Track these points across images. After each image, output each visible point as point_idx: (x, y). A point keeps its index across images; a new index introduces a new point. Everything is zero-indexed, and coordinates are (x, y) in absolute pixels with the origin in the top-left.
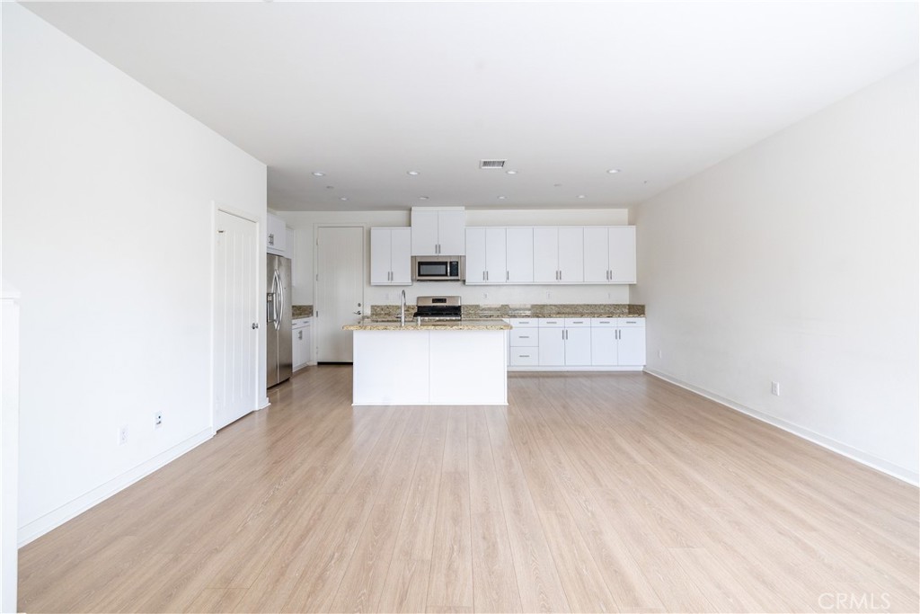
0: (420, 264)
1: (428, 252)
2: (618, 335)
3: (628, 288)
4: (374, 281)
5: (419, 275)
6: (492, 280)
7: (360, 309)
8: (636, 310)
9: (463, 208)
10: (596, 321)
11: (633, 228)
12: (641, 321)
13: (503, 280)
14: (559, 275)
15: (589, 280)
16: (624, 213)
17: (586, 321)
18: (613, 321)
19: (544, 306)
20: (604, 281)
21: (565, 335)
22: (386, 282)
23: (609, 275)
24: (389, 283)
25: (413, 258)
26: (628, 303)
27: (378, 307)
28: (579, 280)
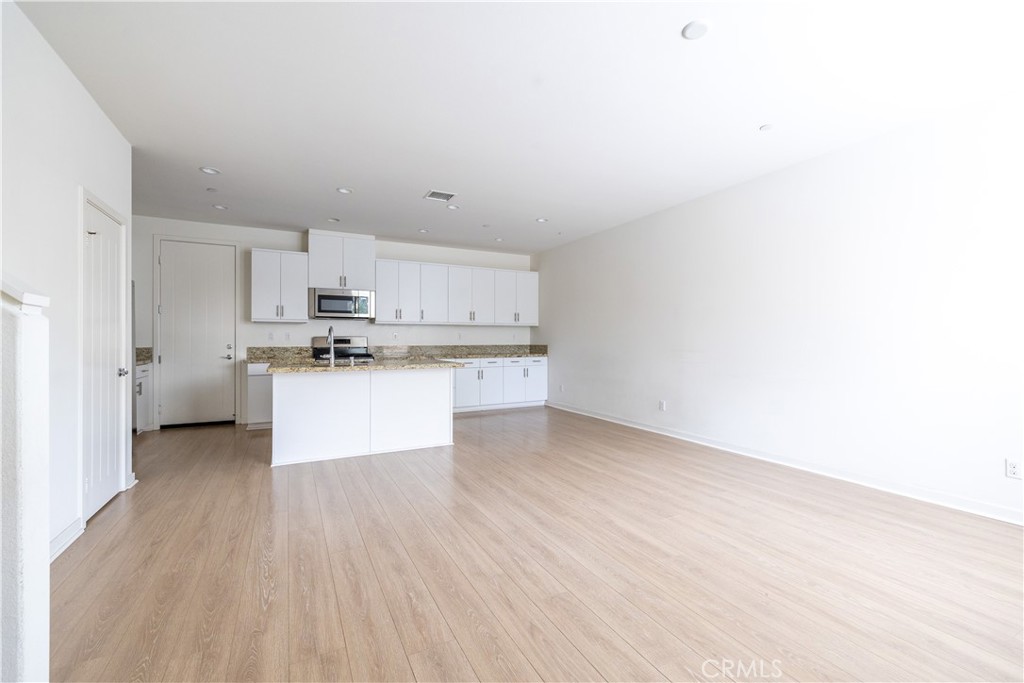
0: (321, 297)
1: (329, 284)
2: (526, 373)
3: (528, 331)
4: (255, 316)
5: (320, 311)
6: (405, 319)
7: (231, 353)
8: (538, 350)
9: (373, 237)
10: (508, 361)
11: (536, 275)
12: (544, 359)
13: (416, 319)
14: (472, 316)
15: (499, 322)
16: (526, 260)
17: (499, 360)
18: (522, 360)
19: (455, 347)
20: (512, 322)
21: (480, 375)
22: (273, 317)
23: (517, 317)
24: (278, 319)
25: (312, 291)
26: (529, 343)
27: (258, 349)
28: (490, 322)
